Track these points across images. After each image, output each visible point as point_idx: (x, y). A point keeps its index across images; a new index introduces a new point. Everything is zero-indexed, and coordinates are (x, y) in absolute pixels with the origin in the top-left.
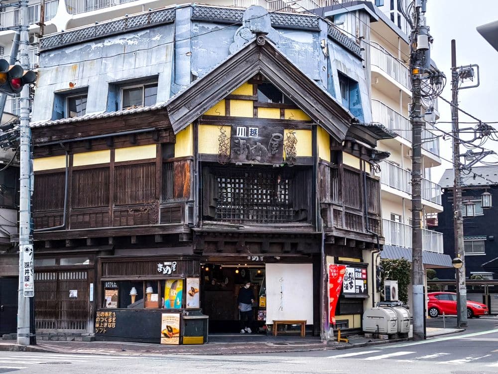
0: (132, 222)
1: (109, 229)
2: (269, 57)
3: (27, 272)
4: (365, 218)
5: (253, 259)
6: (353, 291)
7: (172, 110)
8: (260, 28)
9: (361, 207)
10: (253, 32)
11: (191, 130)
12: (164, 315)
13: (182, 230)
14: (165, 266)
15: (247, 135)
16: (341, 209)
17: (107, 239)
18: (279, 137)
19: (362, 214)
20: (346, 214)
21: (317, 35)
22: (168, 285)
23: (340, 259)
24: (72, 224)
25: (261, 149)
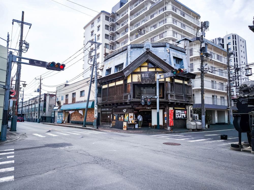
0: (119, 99)
1: (115, 101)
2: (150, 55)
3: (96, 112)
4: (184, 97)
5: (148, 108)
6: (180, 117)
7: (124, 71)
8: (148, 48)
9: (183, 94)
10: (146, 49)
11: (130, 76)
12: (124, 122)
13: (128, 101)
14: (124, 110)
15: (145, 76)
16: (174, 94)
17: (114, 104)
18: (154, 76)
19: (183, 96)
20: (176, 96)
21: (165, 47)
22: (126, 115)
23: (175, 108)
24: (109, 100)
25: (149, 79)
